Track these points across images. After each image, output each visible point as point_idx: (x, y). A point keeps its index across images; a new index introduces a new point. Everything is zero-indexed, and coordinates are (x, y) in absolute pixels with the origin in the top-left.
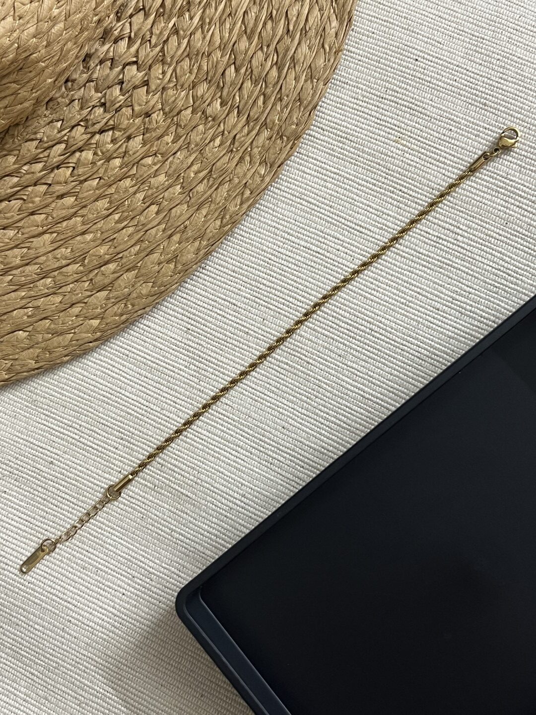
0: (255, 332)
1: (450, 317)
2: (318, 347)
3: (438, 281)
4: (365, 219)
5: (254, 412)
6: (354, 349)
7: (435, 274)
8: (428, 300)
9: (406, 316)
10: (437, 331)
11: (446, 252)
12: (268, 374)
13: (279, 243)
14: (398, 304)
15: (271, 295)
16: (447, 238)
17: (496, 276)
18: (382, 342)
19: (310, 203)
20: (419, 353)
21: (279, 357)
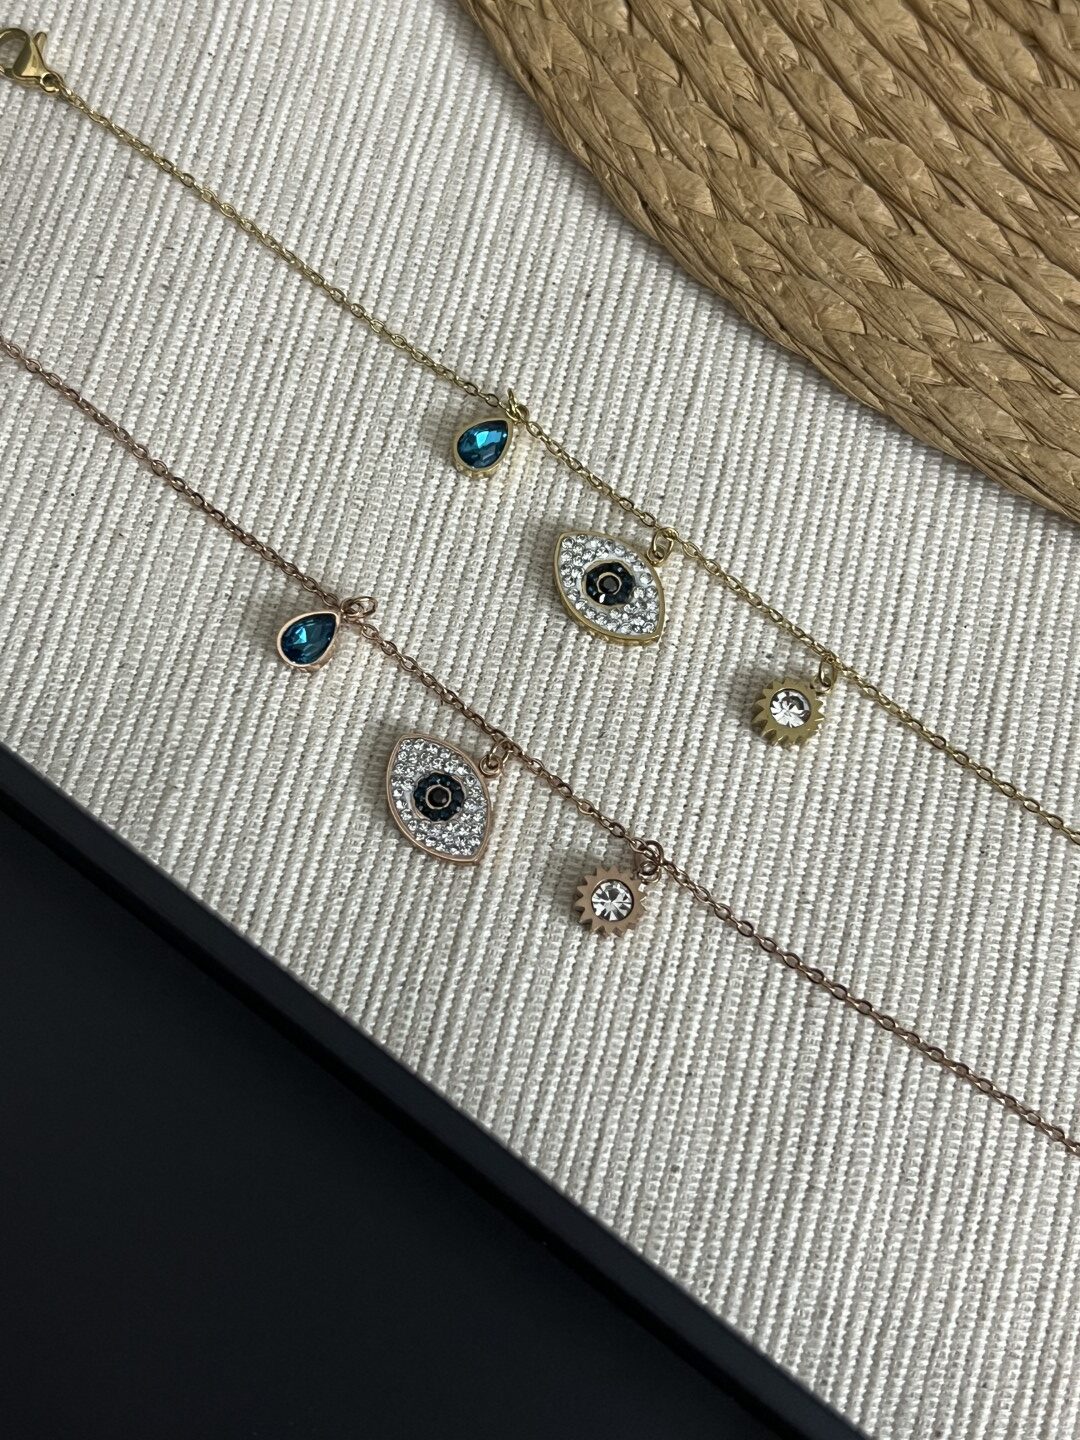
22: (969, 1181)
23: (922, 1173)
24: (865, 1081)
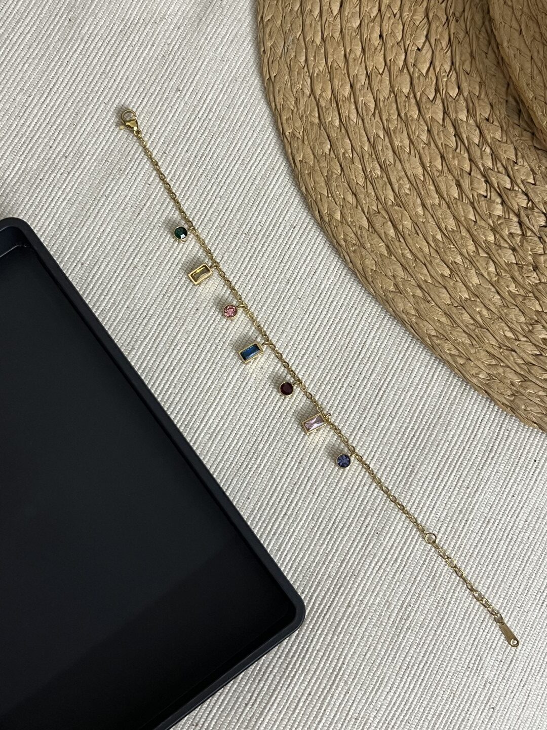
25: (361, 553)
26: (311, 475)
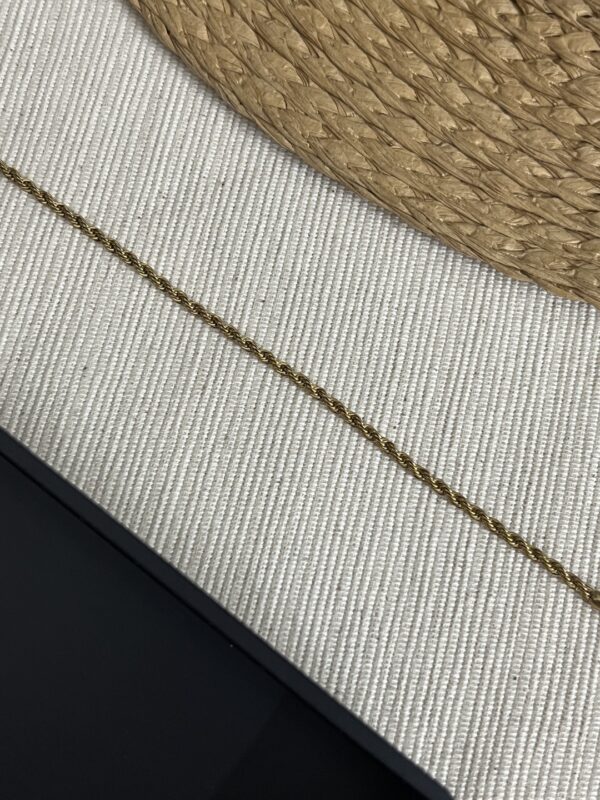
0: (240, 291)
1: (330, 612)
2: (234, 398)
3: (388, 579)
4: (467, 433)
5: (104, 316)
6: (242, 459)
7: (399, 571)
8: (352, 568)
9: (316, 536)
10: (301, 595)
11: (442, 583)
12: (173, 326)
13: (397, 301)
14: (335, 518)
15: (307, 304)
16: (466, 579)
17: (419, 679)
18: (263, 503)
19: (475, 339)
20: (257, 570)
21: (205, 339)
22: (425, 687)
23: (399, 683)
24: (369, 632)
25: (496, 724)
26: (365, 607)
